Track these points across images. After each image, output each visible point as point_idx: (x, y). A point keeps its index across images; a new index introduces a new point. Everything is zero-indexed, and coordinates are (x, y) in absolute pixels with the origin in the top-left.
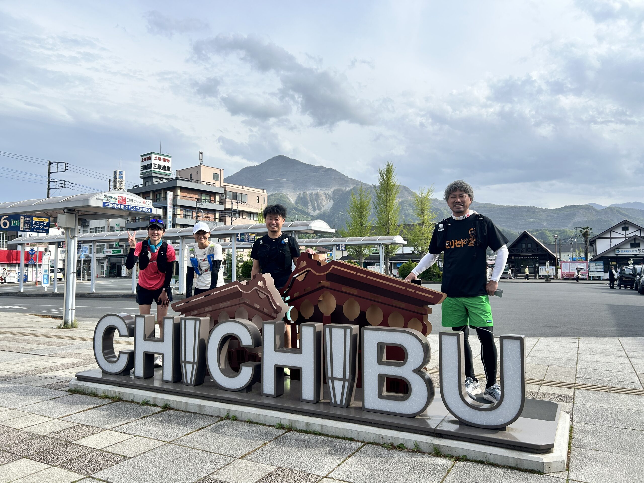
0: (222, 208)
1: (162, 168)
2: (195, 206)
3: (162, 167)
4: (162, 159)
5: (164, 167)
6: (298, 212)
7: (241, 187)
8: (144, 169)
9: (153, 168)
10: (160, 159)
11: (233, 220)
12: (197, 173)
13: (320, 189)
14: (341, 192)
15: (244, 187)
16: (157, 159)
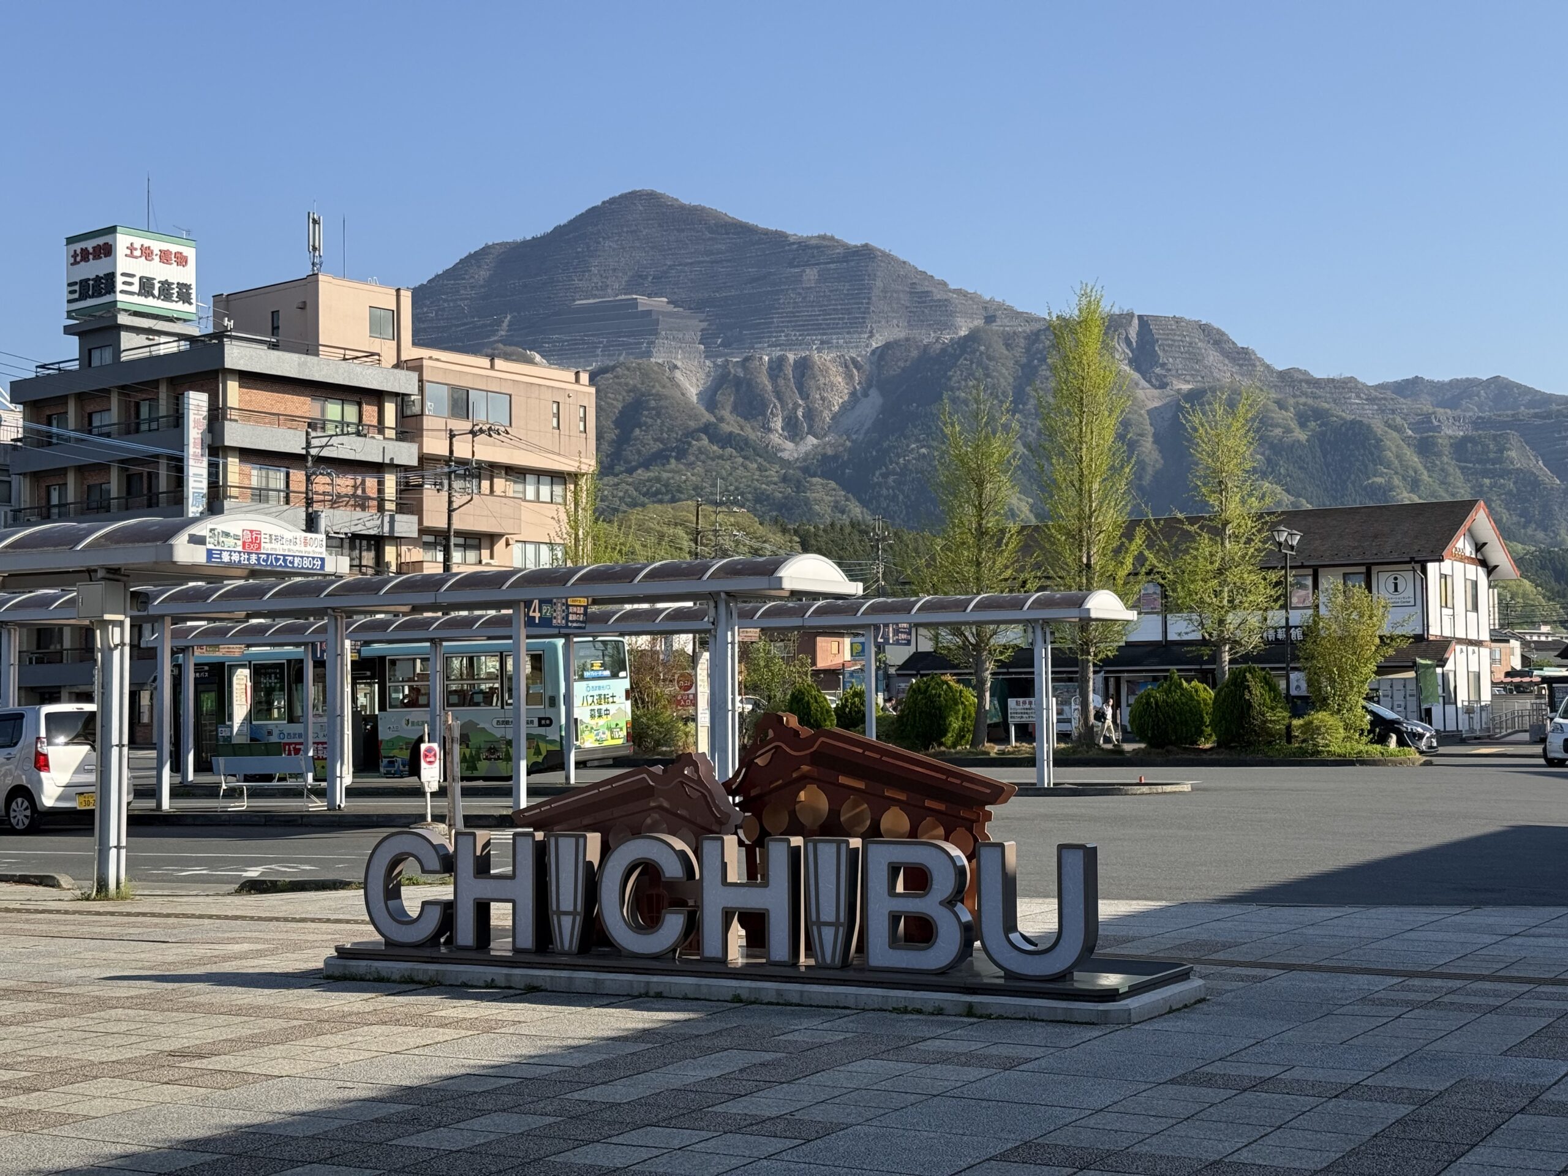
0: (406, 454)
1: (156, 292)
2: (304, 452)
3: (157, 286)
4: (156, 251)
5: (166, 290)
6: (723, 448)
7: (485, 362)
8: (83, 296)
9: (122, 292)
10: (147, 253)
11: (455, 506)
12: (303, 307)
13: (822, 343)
14: (914, 353)
15: (499, 363)
16: (137, 253)
